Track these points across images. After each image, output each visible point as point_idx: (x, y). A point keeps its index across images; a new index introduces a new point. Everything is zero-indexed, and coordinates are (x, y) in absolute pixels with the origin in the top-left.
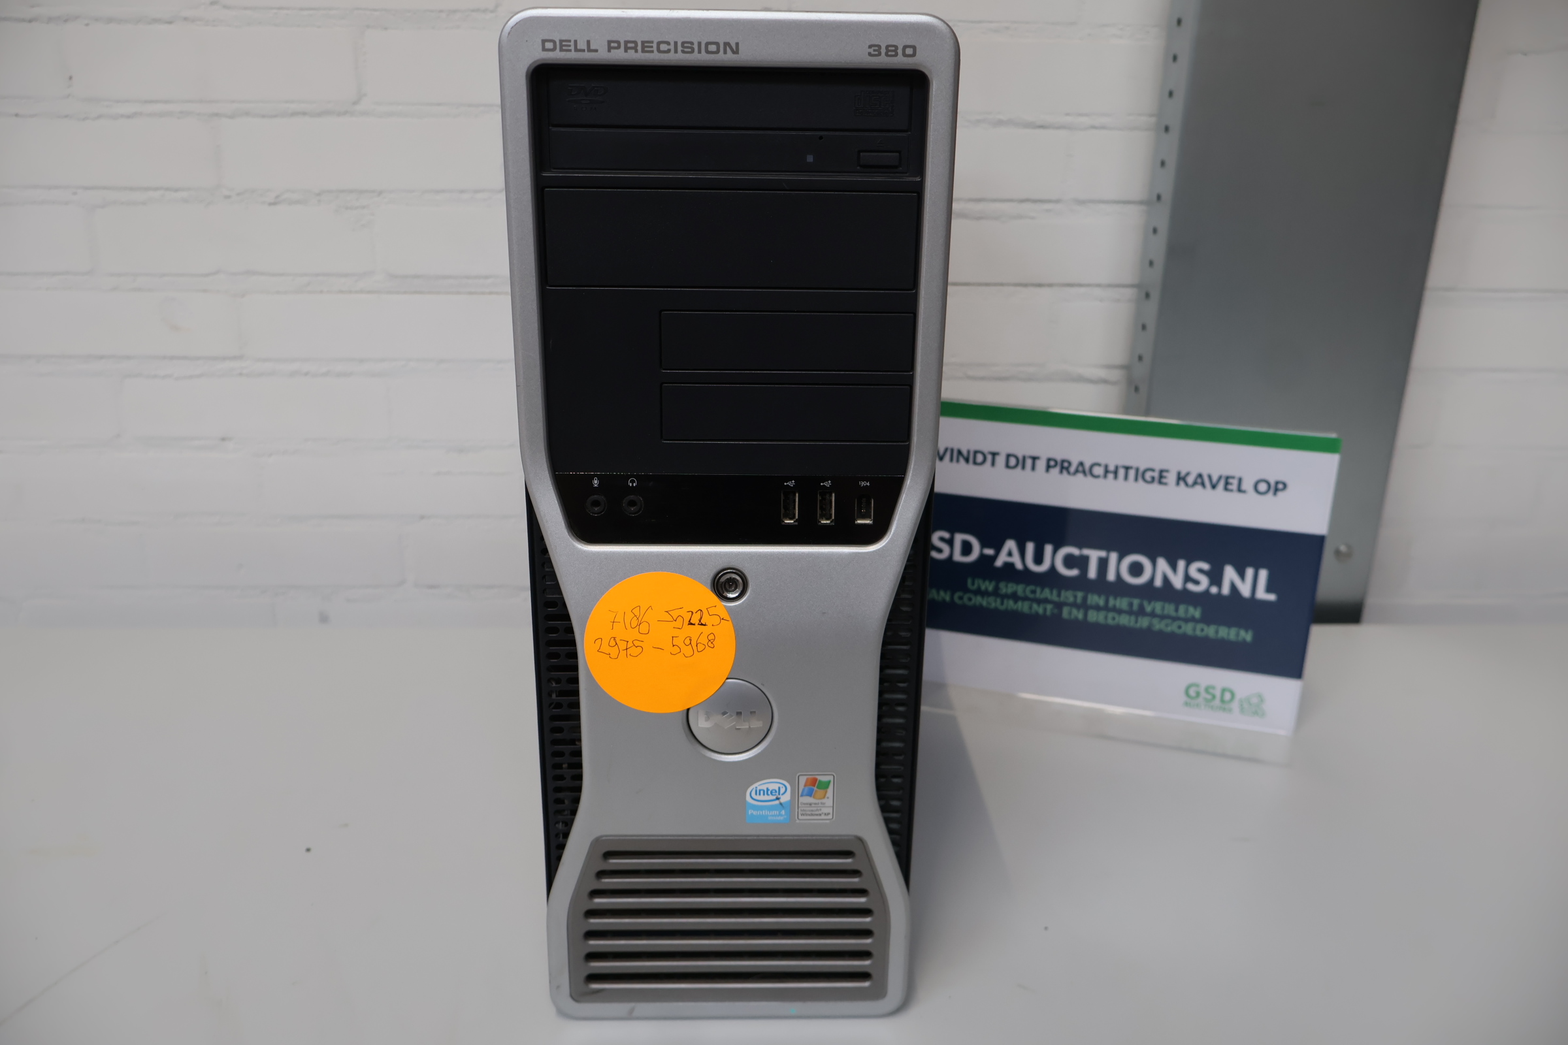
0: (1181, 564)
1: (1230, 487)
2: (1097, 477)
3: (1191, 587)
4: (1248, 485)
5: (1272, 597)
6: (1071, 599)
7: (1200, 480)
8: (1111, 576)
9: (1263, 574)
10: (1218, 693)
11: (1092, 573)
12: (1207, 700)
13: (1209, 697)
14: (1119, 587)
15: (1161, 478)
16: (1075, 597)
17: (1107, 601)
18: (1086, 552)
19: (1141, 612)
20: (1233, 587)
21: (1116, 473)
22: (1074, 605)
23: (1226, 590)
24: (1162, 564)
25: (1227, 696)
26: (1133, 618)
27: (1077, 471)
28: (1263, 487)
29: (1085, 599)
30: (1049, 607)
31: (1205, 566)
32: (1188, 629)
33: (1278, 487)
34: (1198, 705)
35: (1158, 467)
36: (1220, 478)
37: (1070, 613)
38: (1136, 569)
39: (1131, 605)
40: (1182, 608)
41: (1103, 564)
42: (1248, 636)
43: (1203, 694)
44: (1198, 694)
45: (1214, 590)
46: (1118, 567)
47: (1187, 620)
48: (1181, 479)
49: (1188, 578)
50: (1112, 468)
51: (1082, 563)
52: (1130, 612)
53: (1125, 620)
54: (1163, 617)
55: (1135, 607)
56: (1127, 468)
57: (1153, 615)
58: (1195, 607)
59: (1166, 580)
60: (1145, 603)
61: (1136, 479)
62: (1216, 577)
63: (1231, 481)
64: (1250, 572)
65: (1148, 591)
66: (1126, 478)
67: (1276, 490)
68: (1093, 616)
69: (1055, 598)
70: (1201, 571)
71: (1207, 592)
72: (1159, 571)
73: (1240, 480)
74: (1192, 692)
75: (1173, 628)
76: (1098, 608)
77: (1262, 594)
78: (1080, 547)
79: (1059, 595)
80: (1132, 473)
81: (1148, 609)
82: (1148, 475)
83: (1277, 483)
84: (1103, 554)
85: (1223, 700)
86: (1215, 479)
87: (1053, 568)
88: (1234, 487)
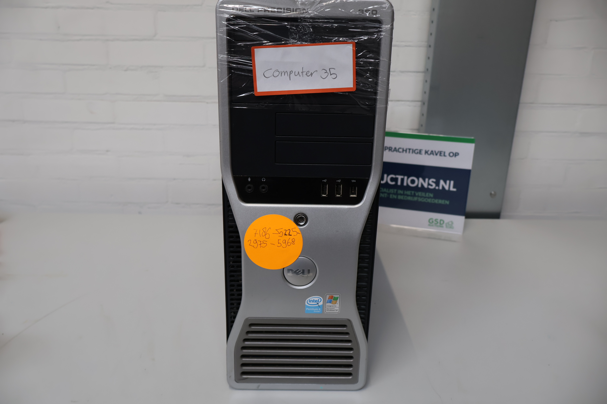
0: (427, 180)
1: (442, 155)
2: (400, 152)
3: (430, 187)
4: (447, 154)
5: (455, 190)
6: (393, 192)
7: (432, 153)
8: (405, 184)
9: (452, 182)
10: (439, 221)
11: (399, 183)
12: (435, 224)
13: (436, 223)
14: (408, 187)
15: (420, 152)
16: (394, 191)
17: (404, 192)
18: (397, 176)
19: (415, 195)
20: (443, 187)
21: (406, 151)
22: (394, 194)
23: (441, 188)
24: (421, 180)
25: (442, 222)
26: (412, 198)
27: (394, 151)
28: (451, 154)
29: (397, 192)
30: (386, 194)
31: (434, 180)
32: (429, 200)
33: (456, 154)
34: (433, 226)
35: (419, 148)
36: (438, 152)
37: (392, 196)
38: (413, 182)
39: (411, 193)
40: (427, 194)
41: (402, 180)
42: (448, 202)
43: (434, 222)
44: (433, 222)
45: (437, 188)
46: (407, 181)
47: (429, 198)
48: (426, 152)
49: (429, 184)
50: (405, 149)
51: (396, 180)
52: (411, 196)
53: (409, 198)
54: (421, 197)
55: (413, 194)
56: (410, 149)
57: (418, 196)
58: (431, 193)
59: (422, 185)
60: (416, 193)
61: (412, 153)
62: (437, 184)
63: (442, 153)
64: (448, 182)
65: (416, 189)
66: (409, 152)
67: (456, 155)
68: (400, 197)
69: (387, 191)
70: (433, 182)
71: (435, 189)
72: (420, 182)
73: (444, 153)
74: (431, 221)
75: (424, 200)
76: (401, 194)
77: (452, 189)
78: (395, 174)
79: (389, 191)
80: (411, 151)
81: (417, 194)
82: (416, 151)
83: (456, 153)
84: (402, 177)
85: (440, 224)
86: (437, 152)
87: (387, 182)
88: (443, 153)
